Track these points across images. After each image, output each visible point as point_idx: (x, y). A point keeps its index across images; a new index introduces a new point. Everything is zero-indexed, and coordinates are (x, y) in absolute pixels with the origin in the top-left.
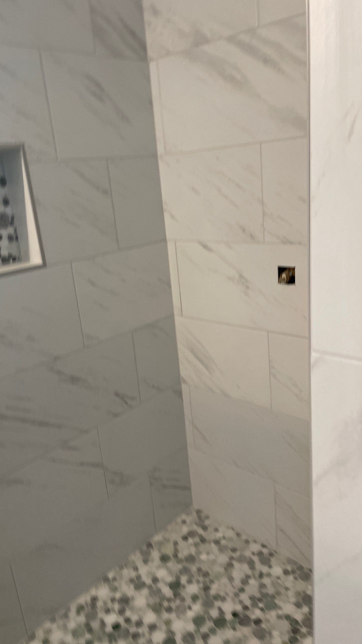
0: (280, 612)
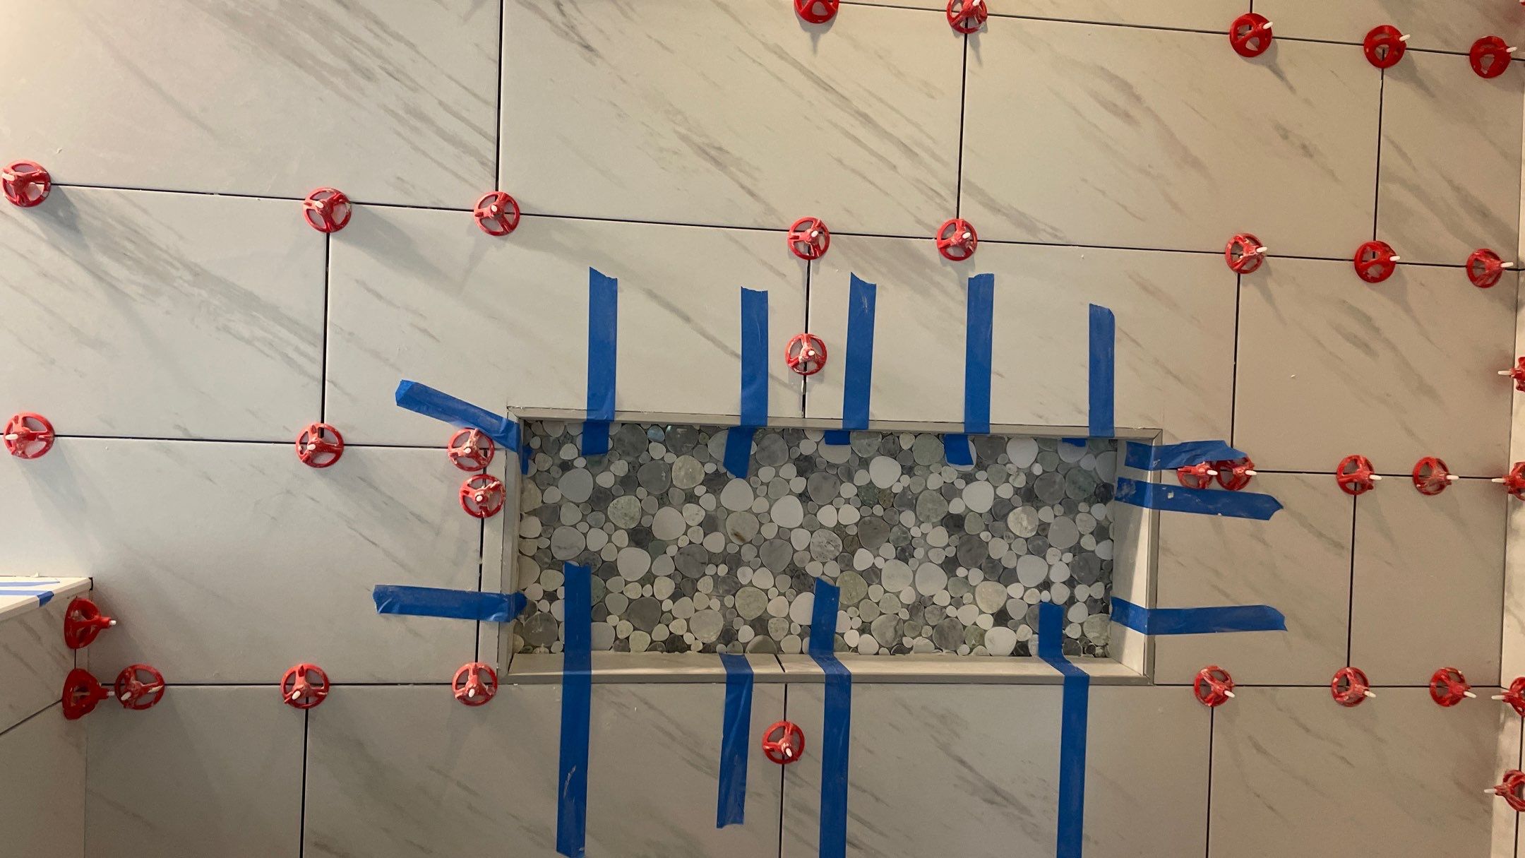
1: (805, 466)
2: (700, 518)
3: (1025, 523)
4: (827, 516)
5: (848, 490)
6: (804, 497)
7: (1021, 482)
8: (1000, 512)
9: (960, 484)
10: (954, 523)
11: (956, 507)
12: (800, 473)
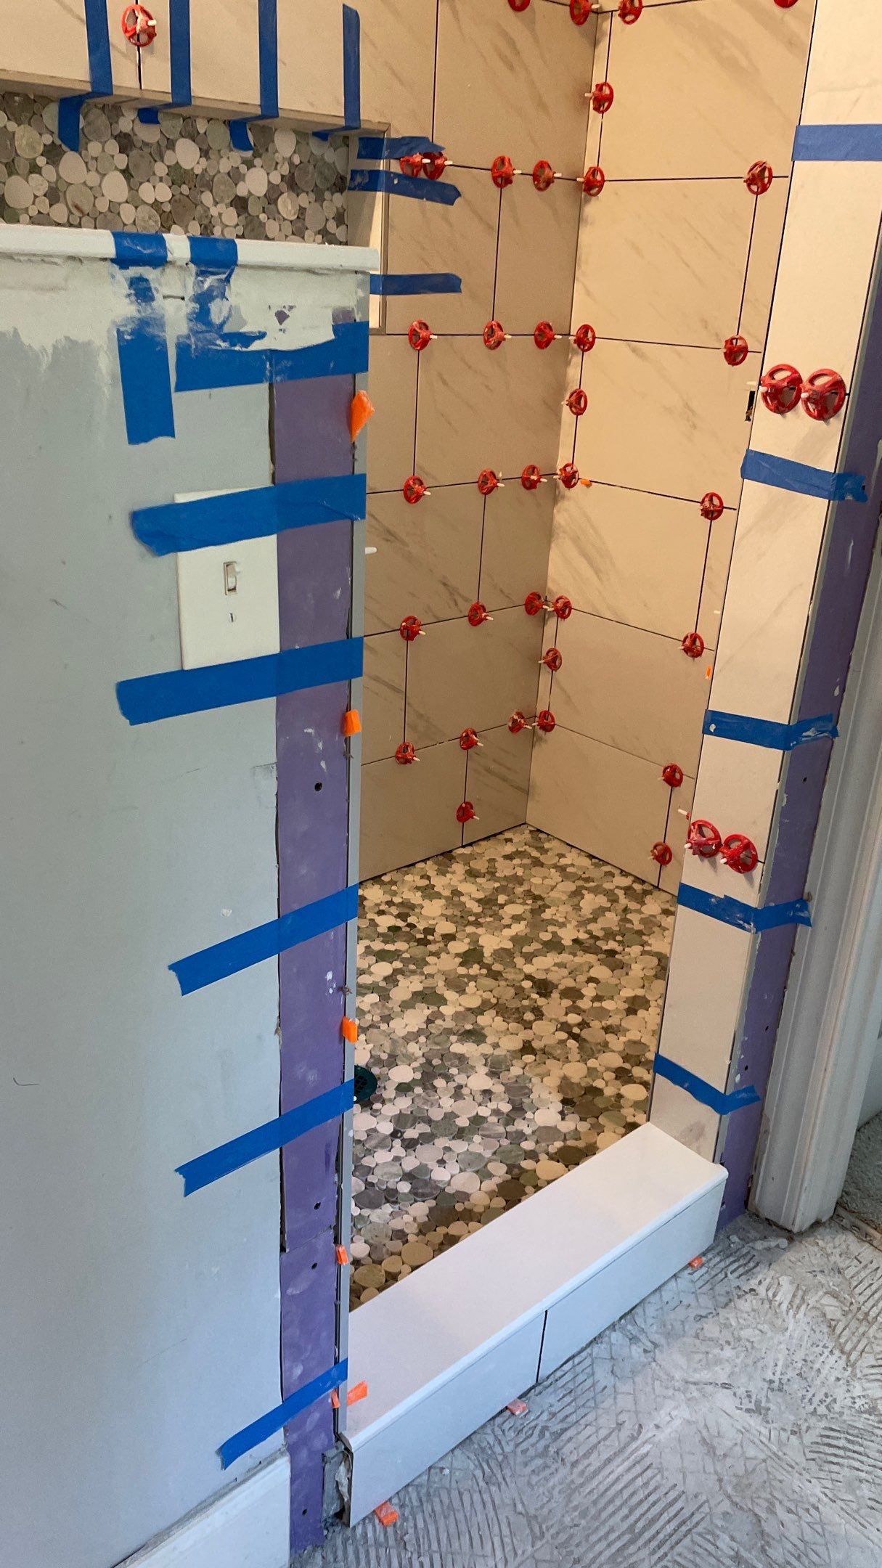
0: (647, 948)
1: (126, 143)
2: (45, 188)
3: (290, 208)
4: (148, 193)
5: (161, 169)
6: (126, 173)
7: (285, 169)
8: (272, 197)
9: (243, 168)
10: (240, 204)
11: (242, 190)
12: (123, 150)
